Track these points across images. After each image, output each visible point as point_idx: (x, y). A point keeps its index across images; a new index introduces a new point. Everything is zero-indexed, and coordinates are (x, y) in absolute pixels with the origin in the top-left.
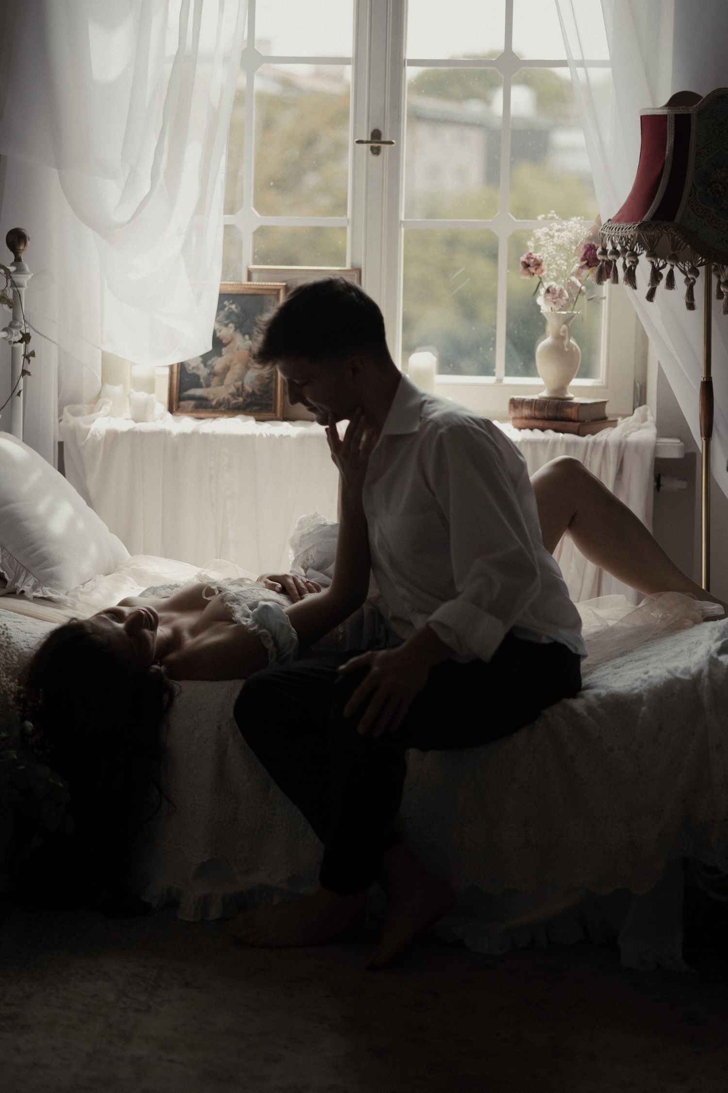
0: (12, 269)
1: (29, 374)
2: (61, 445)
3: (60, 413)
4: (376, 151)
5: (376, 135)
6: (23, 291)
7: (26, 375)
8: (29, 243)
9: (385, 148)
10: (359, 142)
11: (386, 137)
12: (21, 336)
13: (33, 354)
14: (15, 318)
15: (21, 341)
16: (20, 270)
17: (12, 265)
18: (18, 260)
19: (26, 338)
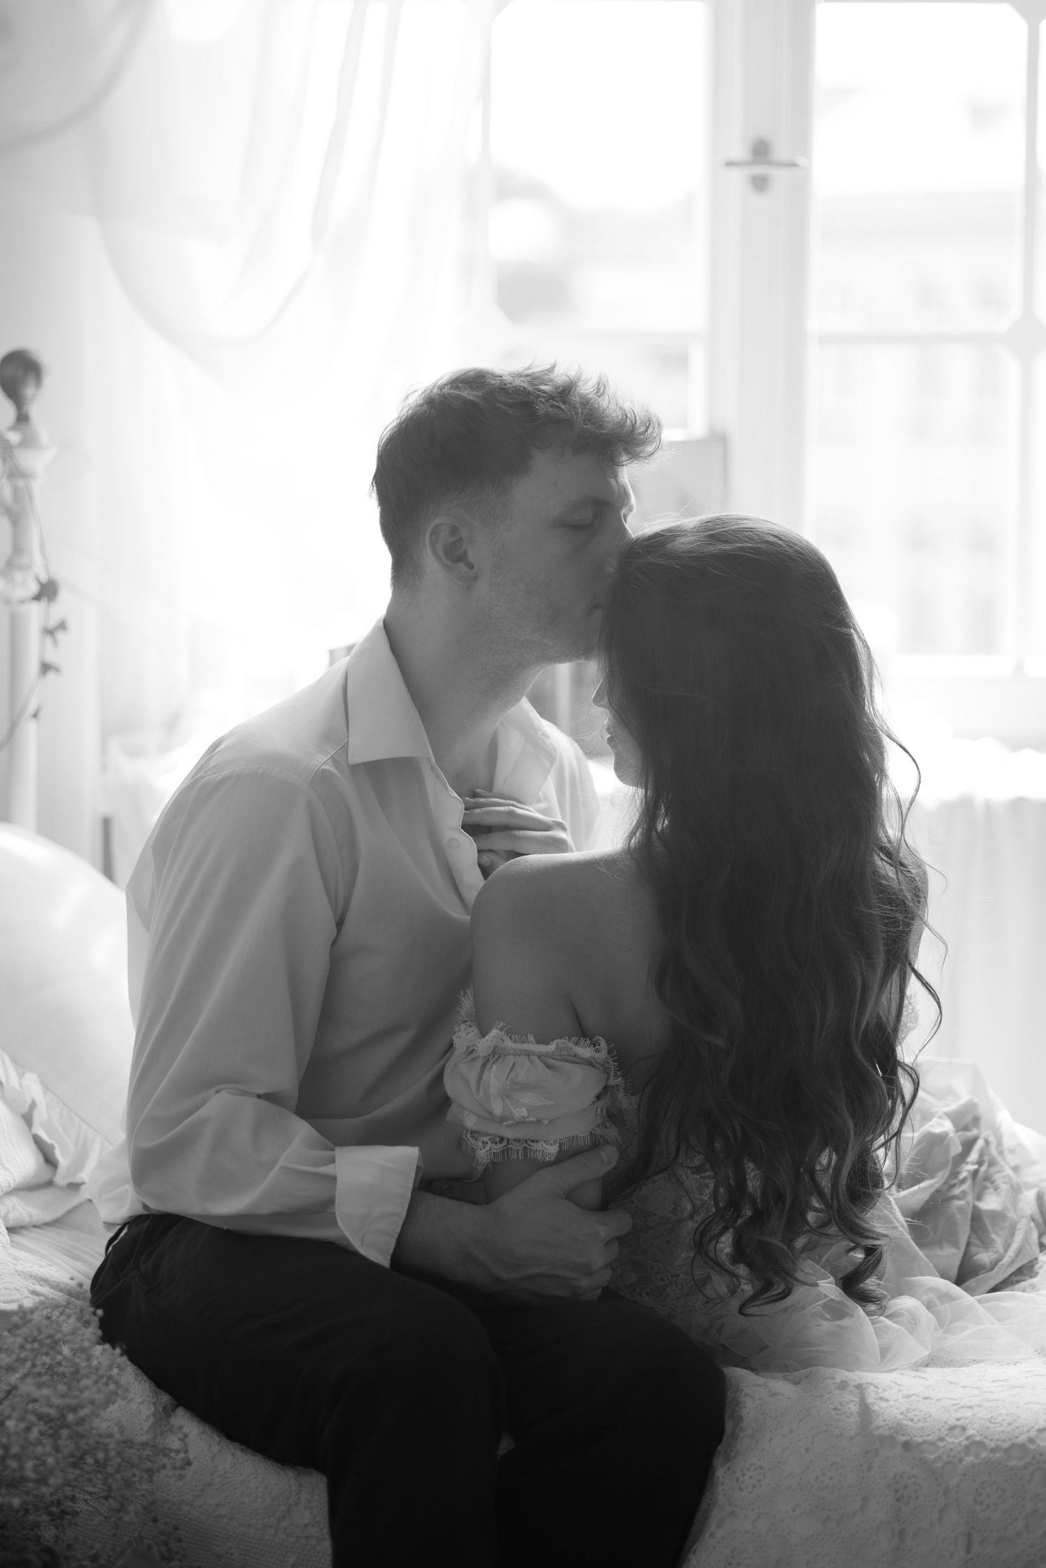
0: (14, 437)
1: (57, 670)
2: (107, 823)
3: (104, 749)
4: (760, 184)
5: (761, 151)
6: (37, 486)
7: (51, 676)
8: (49, 380)
9: (780, 177)
10: (730, 164)
11: (781, 152)
12: (34, 588)
13: (62, 626)
14: (18, 548)
15: (37, 598)
16: (29, 442)
17: (14, 428)
18: (22, 418)
19: (47, 591)
